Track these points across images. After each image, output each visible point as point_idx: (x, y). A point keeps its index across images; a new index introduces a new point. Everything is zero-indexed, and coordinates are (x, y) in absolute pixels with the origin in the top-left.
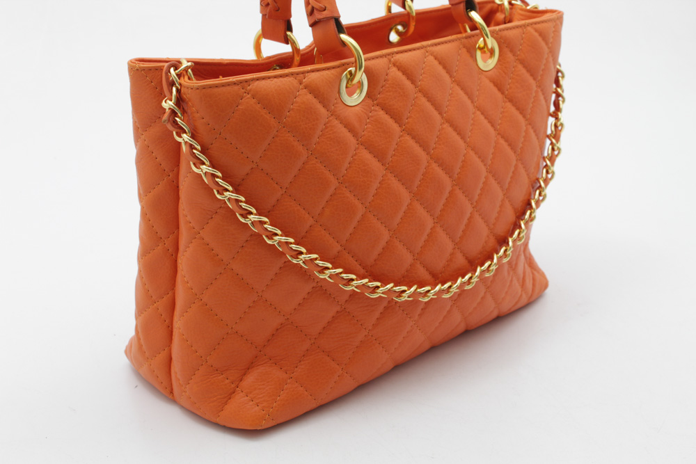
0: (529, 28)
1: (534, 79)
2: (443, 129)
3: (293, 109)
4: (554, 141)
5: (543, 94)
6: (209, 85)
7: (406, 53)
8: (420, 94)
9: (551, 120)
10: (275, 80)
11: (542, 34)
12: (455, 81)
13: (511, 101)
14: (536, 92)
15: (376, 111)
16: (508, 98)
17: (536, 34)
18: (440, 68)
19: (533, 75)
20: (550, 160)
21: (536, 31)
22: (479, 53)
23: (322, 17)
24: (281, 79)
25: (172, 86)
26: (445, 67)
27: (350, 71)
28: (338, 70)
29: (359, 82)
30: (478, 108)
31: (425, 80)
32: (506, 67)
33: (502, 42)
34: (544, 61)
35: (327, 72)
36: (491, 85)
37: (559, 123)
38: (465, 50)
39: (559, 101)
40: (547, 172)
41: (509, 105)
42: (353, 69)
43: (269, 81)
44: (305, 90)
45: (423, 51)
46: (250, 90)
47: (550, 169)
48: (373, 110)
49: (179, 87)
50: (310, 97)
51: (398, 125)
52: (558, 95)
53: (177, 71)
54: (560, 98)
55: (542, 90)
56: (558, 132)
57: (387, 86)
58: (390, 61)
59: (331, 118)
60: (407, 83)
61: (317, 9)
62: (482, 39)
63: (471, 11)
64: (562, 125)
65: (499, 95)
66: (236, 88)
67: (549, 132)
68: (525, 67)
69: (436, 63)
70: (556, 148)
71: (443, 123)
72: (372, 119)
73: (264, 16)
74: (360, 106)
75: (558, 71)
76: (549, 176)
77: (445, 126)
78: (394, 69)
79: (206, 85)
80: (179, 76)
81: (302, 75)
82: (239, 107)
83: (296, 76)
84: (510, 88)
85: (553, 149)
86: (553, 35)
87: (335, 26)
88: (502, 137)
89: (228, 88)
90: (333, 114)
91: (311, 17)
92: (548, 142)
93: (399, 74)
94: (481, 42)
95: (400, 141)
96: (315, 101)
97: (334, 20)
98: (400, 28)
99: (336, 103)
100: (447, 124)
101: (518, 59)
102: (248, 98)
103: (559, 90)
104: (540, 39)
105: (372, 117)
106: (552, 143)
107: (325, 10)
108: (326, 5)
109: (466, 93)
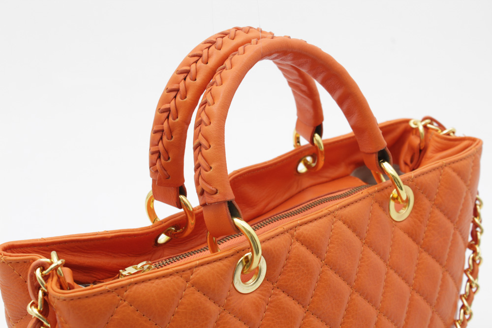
0: (447, 169)
1: (452, 222)
2: (352, 299)
3: (178, 312)
4: (471, 278)
5: (461, 234)
6: (77, 296)
7: (311, 224)
8: (326, 268)
9: (469, 253)
10: (157, 281)
11: (461, 174)
12: (366, 243)
13: (427, 250)
14: (454, 234)
15: (276, 294)
16: (423, 248)
17: (454, 174)
18: (349, 233)
19: (450, 218)
20: (467, 300)
21: (454, 170)
22: (392, 203)
23: (213, 201)
24: (164, 280)
25: (39, 289)
26: (354, 231)
27: (247, 257)
28: (231, 259)
29: (258, 268)
30: (391, 267)
31: (332, 250)
32: (421, 215)
33: (419, 189)
34: (463, 201)
35: (218, 263)
36: (406, 237)
37: (477, 258)
38: (376, 205)
39: (477, 231)
40: (465, 313)
41: (425, 255)
42: (249, 254)
43: (149, 284)
44: (192, 288)
45: (329, 217)
46: (127, 297)
47: (467, 309)
48: (273, 294)
49: (46, 290)
50: (198, 295)
51: (301, 306)
52: (476, 226)
53: (44, 272)
54: (478, 229)
55: (460, 231)
56: (476, 266)
57: (289, 265)
58: (292, 236)
59: (223, 314)
60: (312, 258)
61: (207, 192)
62: (395, 190)
63: (384, 162)
64: (480, 259)
65: (414, 246)
66: (110, 296)
67: (466, 266)
68: (442, 211)
69: (345, 227)
70: (474, 285)
71: (353, 293)
72: (272, 305)
73: (154, 181)
74: (258, 291)
75: (477, 199)
76: (467, 317)
77: (354, 296)
78: (297, 244)
79: (75, 296)
80: (46, 278)
81: (189, 272)
82: (115, 317)
83: (181, 273)
84: (426, 236)
85: (471, 287)
86: (472, 170)
87: (228, 209)
88: (418, 292)
89: (101, 297)
90: (226, 308)
91: (201, 197)
92: (465, 278)
93: (303, 249)
94: (394, 193)
95: (304, 323)
96: (203, 299)
97: (227, 204)
98: (309, 159)
99: (230, 295)
100: (357, 294)
101: (434, 204)
102: (124, 306)
103: (477, 220)
104: (458, 179)
105: (271, 302)
106: (469, 280)
107: (216, 193)
108: (218, 188)
109: (378, 254)
